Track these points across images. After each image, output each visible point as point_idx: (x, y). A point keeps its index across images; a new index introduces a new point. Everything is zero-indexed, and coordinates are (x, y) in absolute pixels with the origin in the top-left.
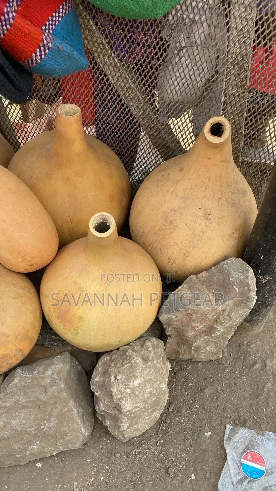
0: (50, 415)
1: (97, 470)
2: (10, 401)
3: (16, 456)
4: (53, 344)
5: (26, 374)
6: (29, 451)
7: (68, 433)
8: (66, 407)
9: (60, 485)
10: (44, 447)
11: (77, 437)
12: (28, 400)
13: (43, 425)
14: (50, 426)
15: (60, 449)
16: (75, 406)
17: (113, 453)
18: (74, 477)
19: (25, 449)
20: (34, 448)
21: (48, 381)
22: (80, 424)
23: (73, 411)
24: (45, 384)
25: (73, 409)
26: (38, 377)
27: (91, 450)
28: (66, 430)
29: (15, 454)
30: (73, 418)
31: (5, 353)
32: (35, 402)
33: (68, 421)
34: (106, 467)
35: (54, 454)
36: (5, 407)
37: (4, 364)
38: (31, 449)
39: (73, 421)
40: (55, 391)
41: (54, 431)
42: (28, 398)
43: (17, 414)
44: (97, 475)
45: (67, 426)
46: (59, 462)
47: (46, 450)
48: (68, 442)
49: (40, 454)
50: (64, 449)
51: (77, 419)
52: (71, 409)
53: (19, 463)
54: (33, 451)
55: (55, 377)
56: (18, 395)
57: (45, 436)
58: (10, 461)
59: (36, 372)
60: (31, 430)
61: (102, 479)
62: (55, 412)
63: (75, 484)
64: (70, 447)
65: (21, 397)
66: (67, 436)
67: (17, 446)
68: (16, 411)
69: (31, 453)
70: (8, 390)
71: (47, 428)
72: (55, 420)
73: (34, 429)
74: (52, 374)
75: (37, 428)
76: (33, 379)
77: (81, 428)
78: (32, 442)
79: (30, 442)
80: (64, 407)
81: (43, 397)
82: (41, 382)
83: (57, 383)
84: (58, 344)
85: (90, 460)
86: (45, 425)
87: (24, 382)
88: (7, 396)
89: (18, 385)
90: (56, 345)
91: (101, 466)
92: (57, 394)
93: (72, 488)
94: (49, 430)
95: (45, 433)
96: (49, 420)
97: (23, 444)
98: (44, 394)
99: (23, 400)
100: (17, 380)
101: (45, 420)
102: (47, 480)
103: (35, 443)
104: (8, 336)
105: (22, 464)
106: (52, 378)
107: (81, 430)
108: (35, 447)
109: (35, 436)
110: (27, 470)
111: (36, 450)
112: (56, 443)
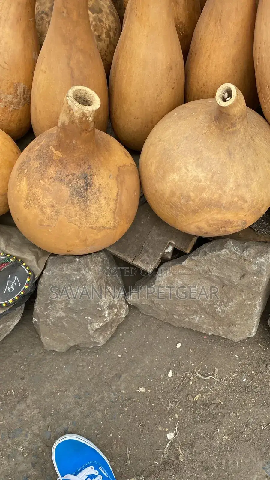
0: (230, 300)
1: (242, 370)
2: (201, 267)
3: (175, 316)
4: (260, 228)
5: (237, 251)
6: (189, 319)
7: (237, 325)
8: (252, 300)
9: (201, 363)
10: (205, 323)
11: (244, 332)
12: (219, 275)
13: (218, 305)
14: (225, 309)
15: (219, 333)
16: (261, 304)
17: (266, 363)
18: (217, 364)
19: (187, 316)
20: (195, 319)
21: (254, 268)
22: (255, 323)
23: (256, 308)
24: (248, 269)
25: (257, 307)
26: (246, 259)
27: (243, 348)
28: (237, 321)
29: (175, 315)
30: (252, 313)
31: (231, 219)
32: (224, 280)
33: (245, 314)
34: (253, 372)
35: (210, 334)
36: (191, 270)
37: (223, 229)
38: (192, 319)
39: (251, 317)
40: (254, 280)
41: (226, 316)
42: (221, 273)
43: (199, 281)
44: (240, 374)
45: (240, 318)
46: (207, 342)
47: (205, 327)
48: (231, 332)
49: (197, 326)
50: (222, 335)
51: (256, 317)
52: (255, 305)
53: (172, 323)
54: (192, 321)
55: (264, 268)
56: (213, 266)
57: (213, 315)
58: (166, 317)
59: (247, 253)
60: (203, 302)
61: (245, 380)
62: (238, 299)
63: (217, 370)
64: (230, 337)
65: (214, 269)
66: (234, 326)
67: (181, 309)
68: (199, 279)
69: (189, 322)
70: (208, 256)
71: (221, 309)
72: (231, 307)
73: (207, 304)
74: (263, 264)
75: (210, 305)
76: (240, 258)
77: (253, 327)
78: (197, 313)
79: (195, 312)
80: (249, 299)
81: (235, 279)
82: (246, 265)
83: (263, 274)
84: (266, 231)
85: (238, 357)
86: (220, 306)
87: (229, 257)
88: (202, 261)
89: (221, 256)
90: (263, 232)
91: (248, 368)
92: (253, 285)
93: (213, 372)
94: (221, 312)
95: (215, 312)
96: (227, 303)
97: (189, 311)
98: (238, 278)
99: (215, 272)
100: (223, 252)
101: (223, 301)
102: (191, 351)
103: (199, 315)
104: (245, 201)
105: (174, 325)
106: (260, 267)
107: (253, 329)
108: (198, 319)
109: (204, 310)
110: (175, 332)
111: (196, 321)
112: (219, 326)
